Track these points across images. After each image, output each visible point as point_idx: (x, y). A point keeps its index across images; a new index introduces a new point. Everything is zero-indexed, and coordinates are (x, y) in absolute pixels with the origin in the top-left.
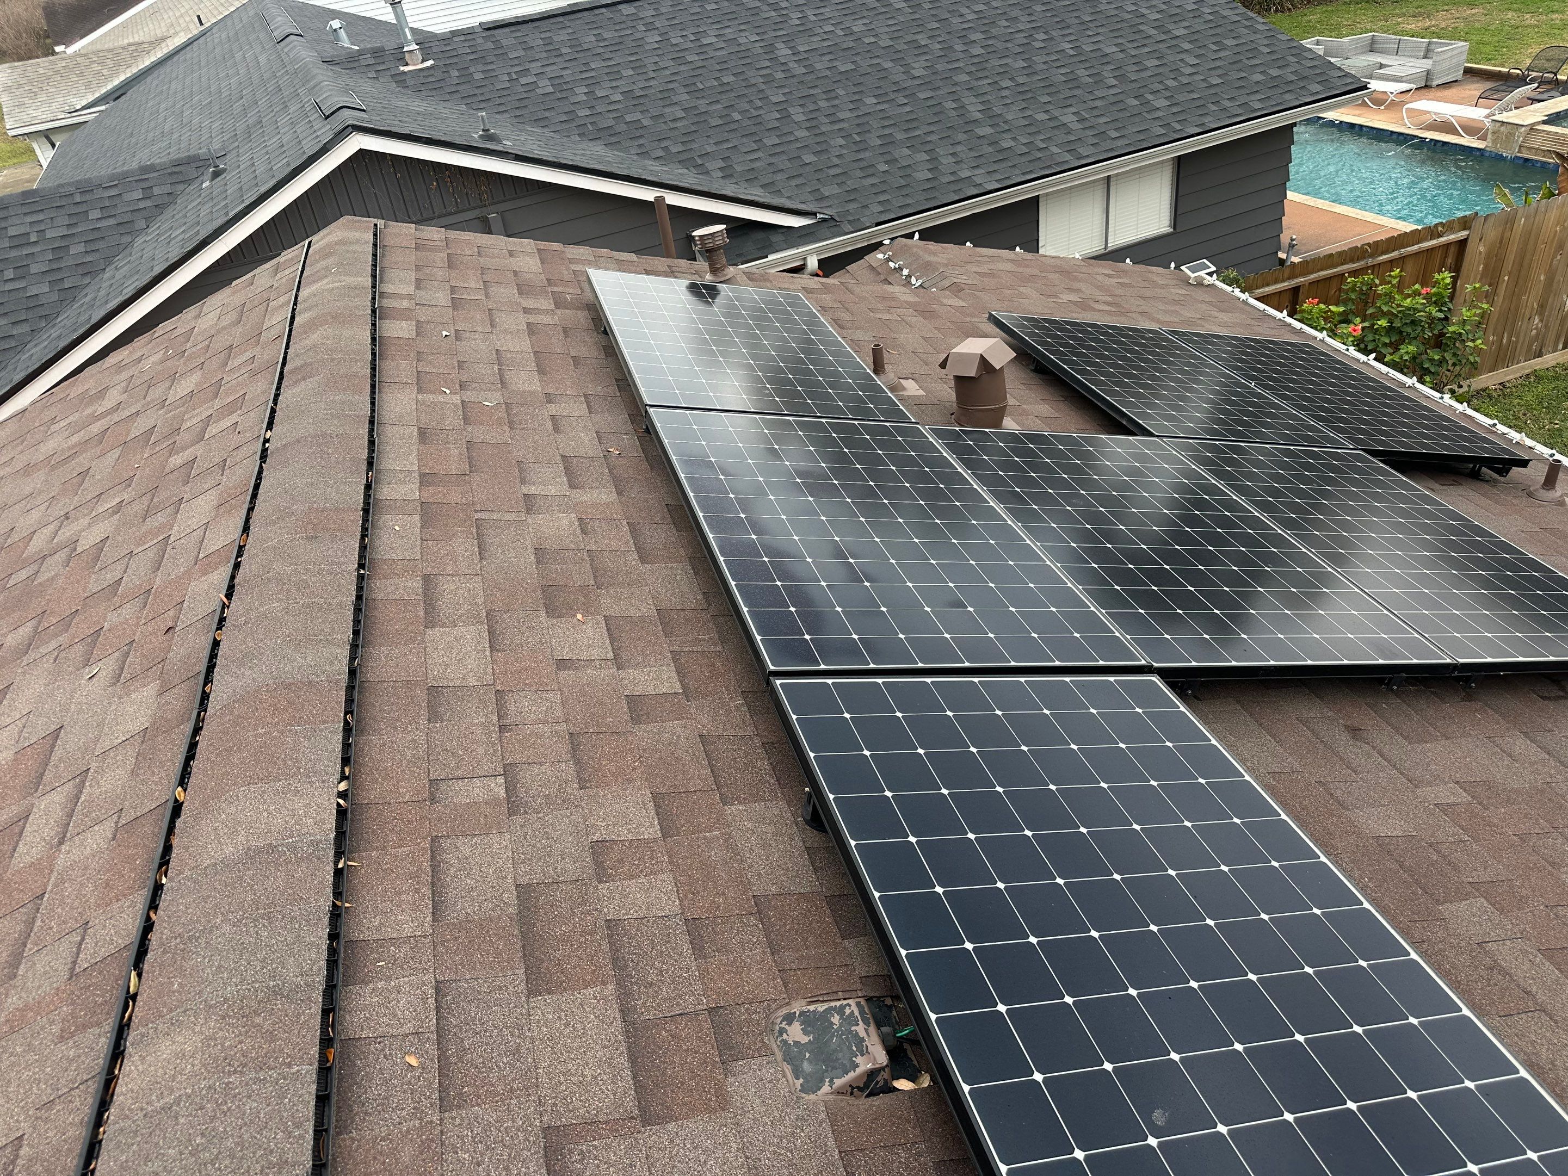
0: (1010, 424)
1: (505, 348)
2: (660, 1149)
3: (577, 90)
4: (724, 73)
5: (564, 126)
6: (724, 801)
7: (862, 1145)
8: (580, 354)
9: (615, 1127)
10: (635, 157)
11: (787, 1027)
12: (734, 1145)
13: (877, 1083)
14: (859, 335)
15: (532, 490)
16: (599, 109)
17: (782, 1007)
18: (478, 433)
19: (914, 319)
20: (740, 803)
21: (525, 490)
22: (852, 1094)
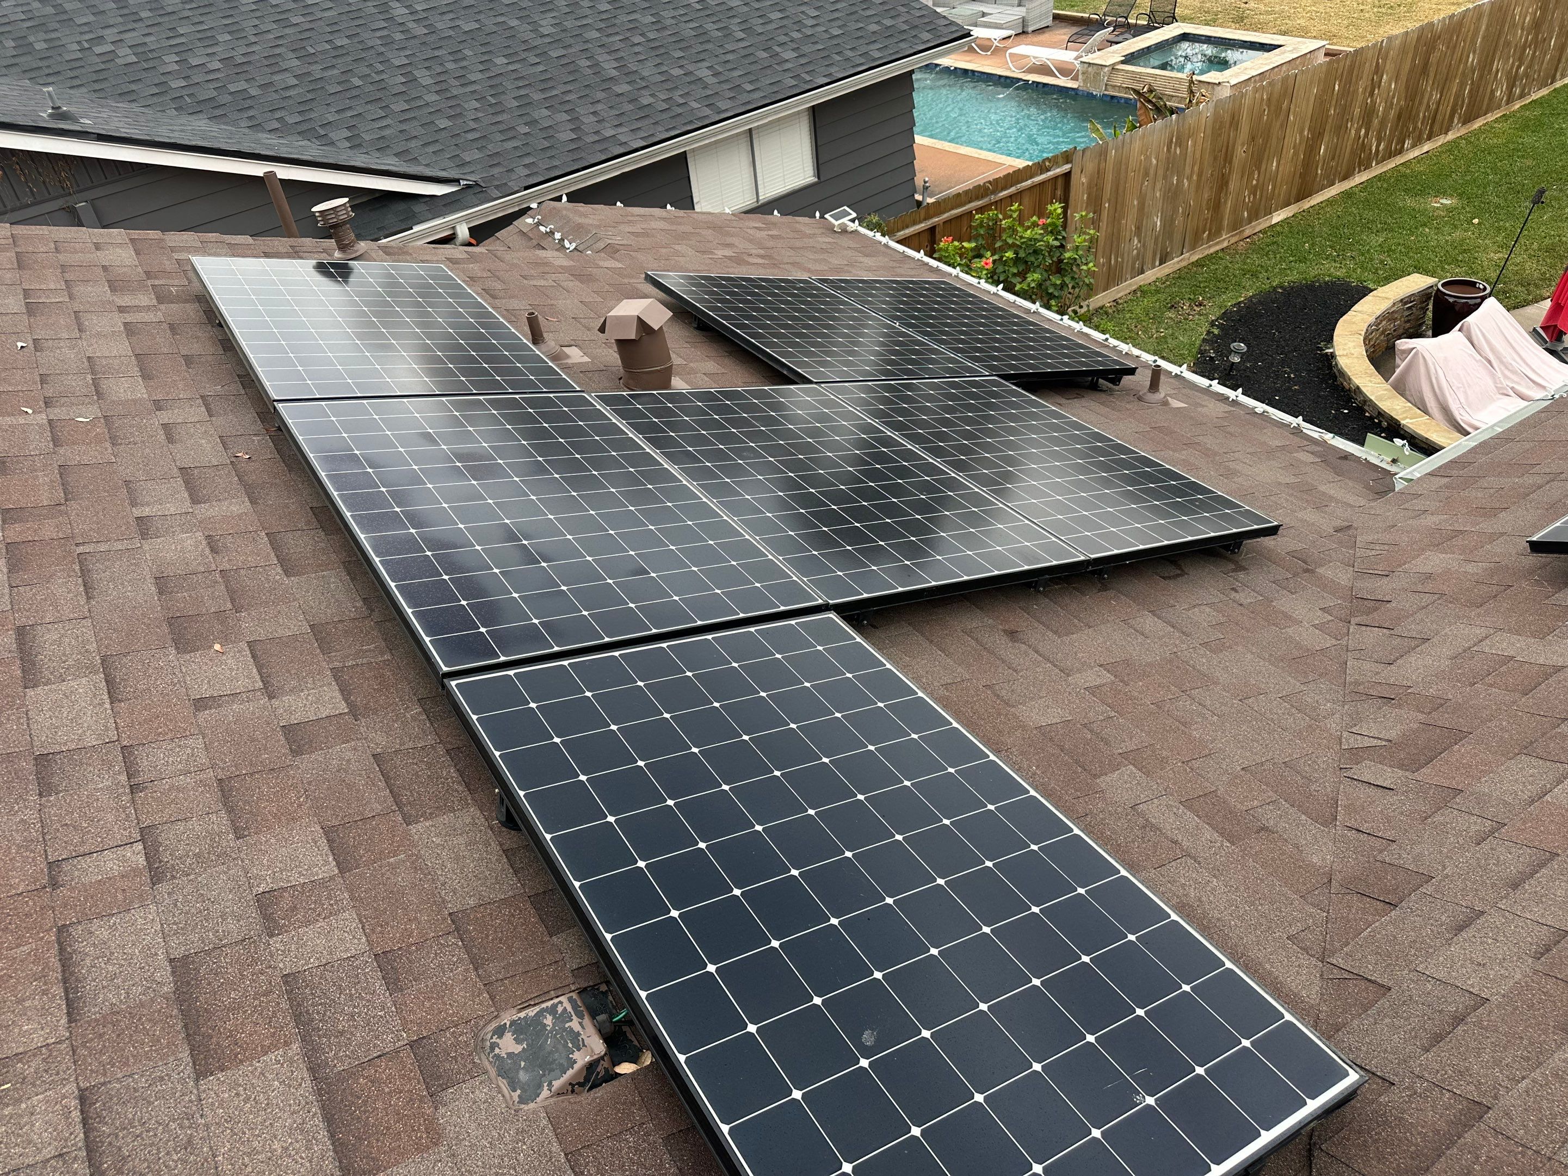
0: (678, 384)
1: (98, 354)
3: (167, 59)
4: (336, 35)
5: (155, 99)
6: (408, 820)
7: (588, 1141)
8: (193, 352)
10: (247, 131)
11: (498, 1041)
13: (598, 1073)
14: (514, 304)
15: (146, 511)
16: (196, 79)
17: (490, 1021)
18: (71, 454)
19: (571, 284)
20: (426, 819)
21: (137, 512)
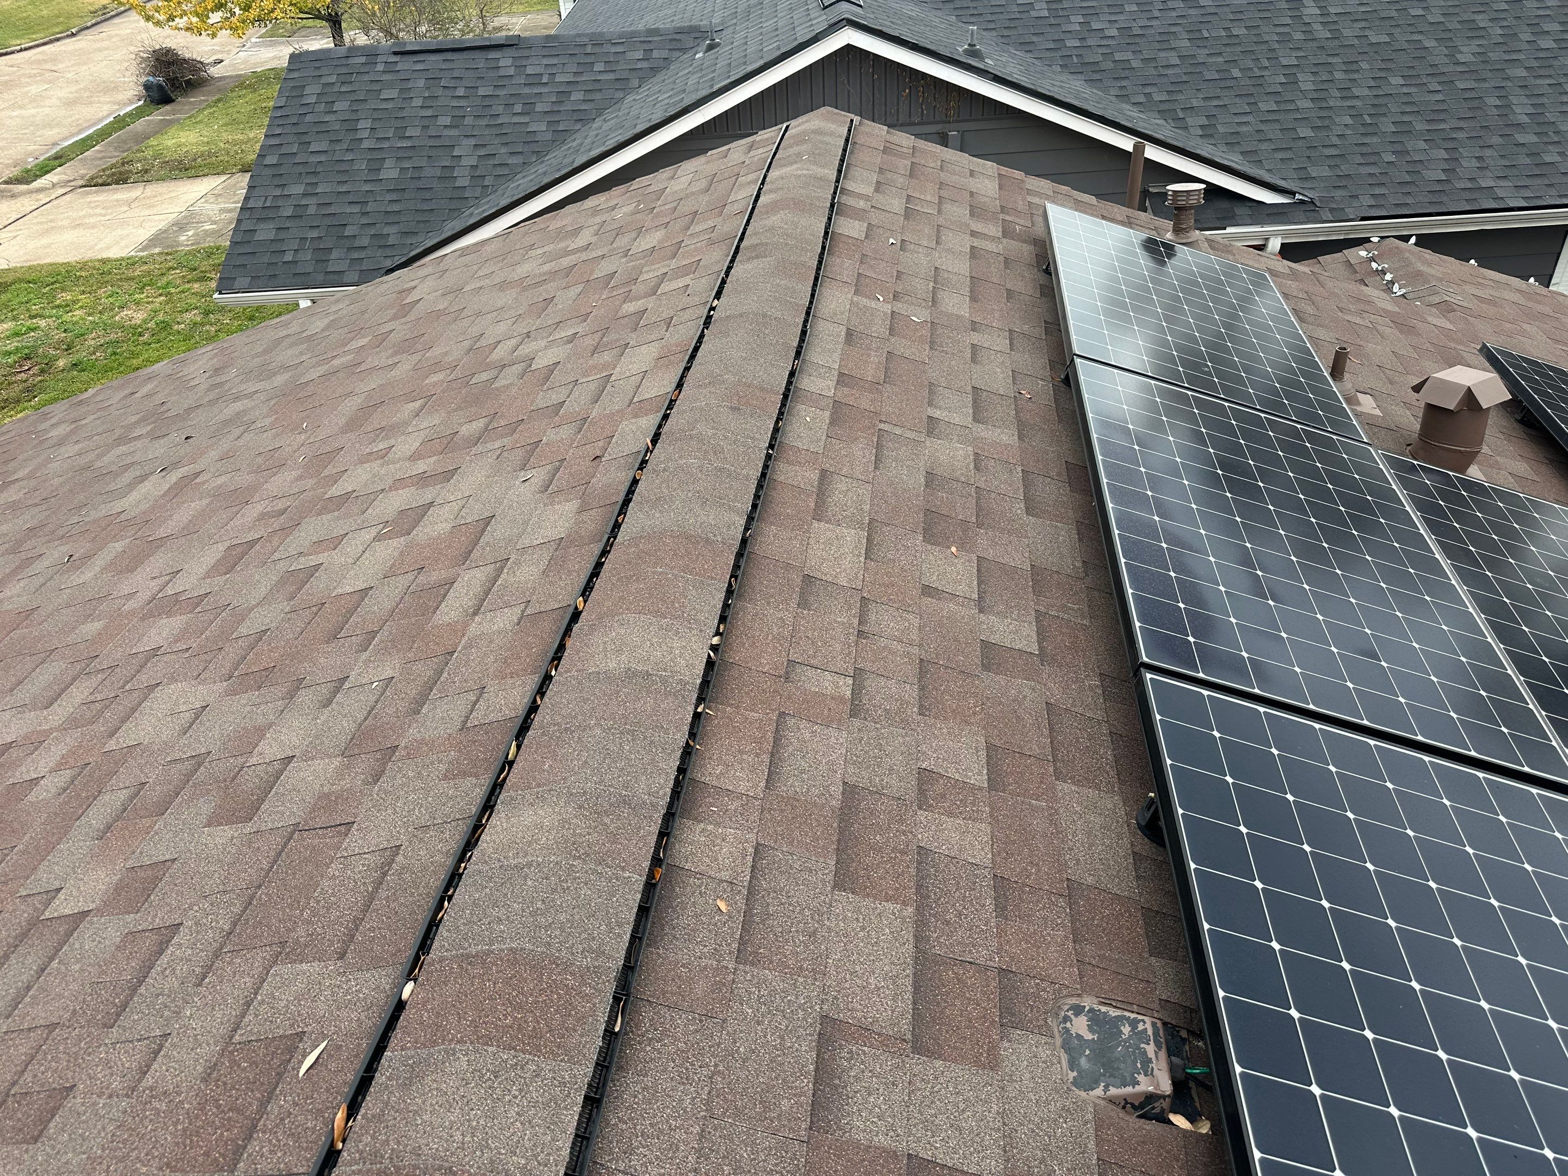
0: (1475, 473)
1: (944, 267)
2: (923, 1080)
3: (1073, 19)
4: (1235, 24)
5: (1048, 54)
6: (1058, 775)
7: (1122, 1161)
8: (1015, 288)
9: (886, 1042)
10: (1113, 99)
11: (1072, 1017)
12: (995, 1107)
13: (1154, 1108)
14: (1321, 333)
15: (937, 414)
16: (1090, 42)
17: (1072, 996)
18: (901, 346)
19: (1389, 330)
20: (1074, 783)
21: (931, 412)
22: (1124, 1107)
